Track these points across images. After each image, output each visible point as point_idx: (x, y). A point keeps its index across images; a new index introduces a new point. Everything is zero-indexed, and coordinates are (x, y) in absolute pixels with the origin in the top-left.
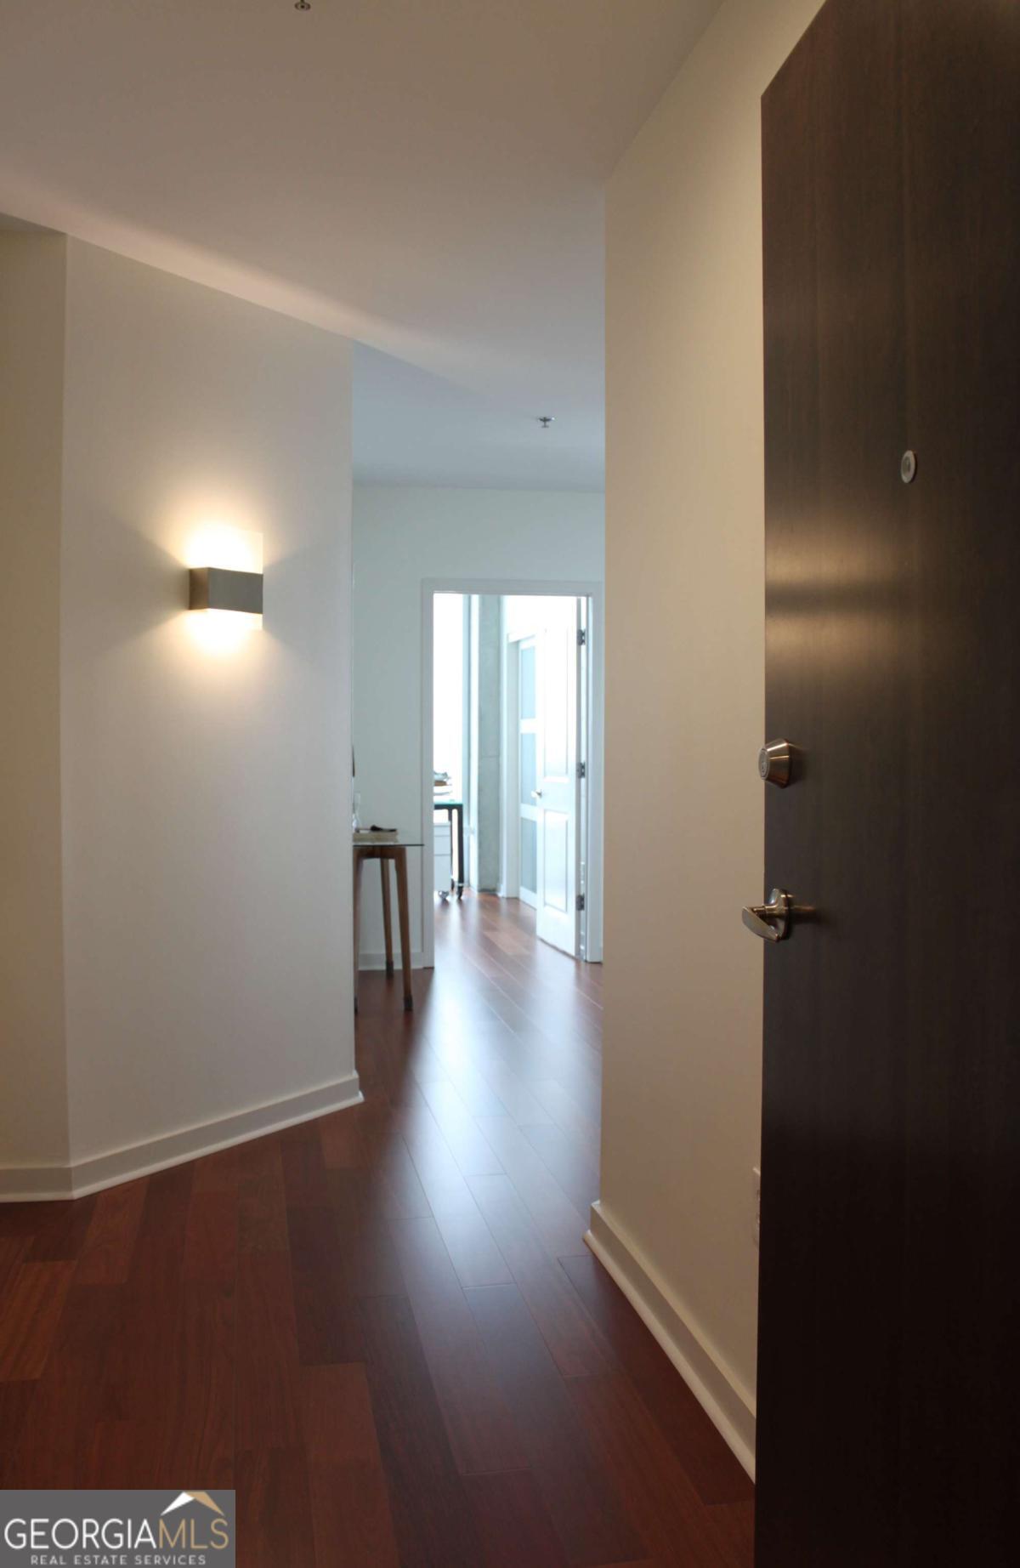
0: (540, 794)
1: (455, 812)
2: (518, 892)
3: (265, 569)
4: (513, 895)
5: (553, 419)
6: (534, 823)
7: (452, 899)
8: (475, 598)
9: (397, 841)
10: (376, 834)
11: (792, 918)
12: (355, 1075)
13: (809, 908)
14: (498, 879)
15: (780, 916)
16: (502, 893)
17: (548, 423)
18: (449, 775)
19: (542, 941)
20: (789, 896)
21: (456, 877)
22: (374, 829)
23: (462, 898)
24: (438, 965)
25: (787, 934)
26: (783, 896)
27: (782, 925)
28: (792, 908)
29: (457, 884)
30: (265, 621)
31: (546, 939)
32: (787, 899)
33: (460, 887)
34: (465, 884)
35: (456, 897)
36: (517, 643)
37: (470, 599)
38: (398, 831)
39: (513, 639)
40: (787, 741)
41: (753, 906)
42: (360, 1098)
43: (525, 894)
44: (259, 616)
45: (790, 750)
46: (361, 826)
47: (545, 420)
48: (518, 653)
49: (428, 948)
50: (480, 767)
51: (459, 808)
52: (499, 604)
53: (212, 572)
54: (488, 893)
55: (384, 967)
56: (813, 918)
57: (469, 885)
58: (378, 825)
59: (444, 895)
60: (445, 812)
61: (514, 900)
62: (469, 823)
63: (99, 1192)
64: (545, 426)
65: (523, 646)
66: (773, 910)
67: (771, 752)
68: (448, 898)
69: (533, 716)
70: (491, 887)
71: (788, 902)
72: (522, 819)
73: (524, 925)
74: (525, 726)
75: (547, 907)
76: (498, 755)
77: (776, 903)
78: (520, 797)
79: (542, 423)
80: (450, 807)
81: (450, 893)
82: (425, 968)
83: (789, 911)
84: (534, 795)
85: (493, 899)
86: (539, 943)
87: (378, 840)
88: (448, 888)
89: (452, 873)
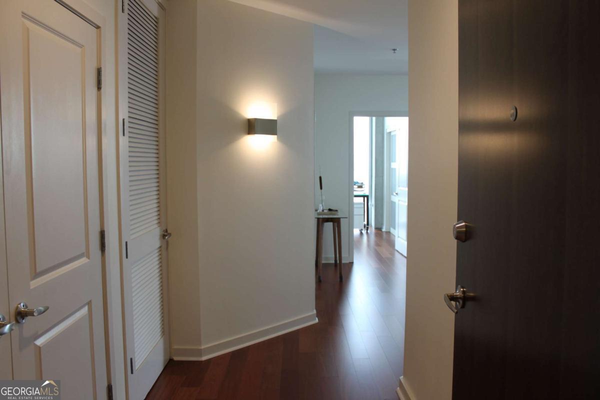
0: (397, 194)
1: (366, 198)
2: (390, 229)
3: (278, 117)
4: (388, 231)
5: (398, 49)
6: (395, 203)
7: (364, 232)
8: (374, 118)
9: (338, 215)
10: (330, 212)
11: (464, 300)
12: (315, 312)
13: (472, 294)
14: (382, 224)
15: (460, 298)
16: (384, 230)
17: (396, 51)
18: (364, 183)
19: (397, 251)
20: (465, 289)
21: (366, 223)
22: (330, 210)
23: (369, 231)
24: (355, 261)
25: (463, 306)
26: (462, 289)
27: (461, 302)
28: (466, 295)
29: (366, 226)
30: (277, 137)
31: (399, 251)
32: (463, 291)
33: (367, 227)
34: (369, 227)
35: (366, 231)
36: (390, 133)
37: (372, 119)
38: (339, 211)
39: (388, 131)
40: (465, 222)
41: (448, 293)
42: (317, 320)
43: (392, 230)
44: (276, 136)
45: (466, 226)
46: (325, 208)
47: (394, 50)
48: (390, 137)
49: (351, 254)
50: (375, 181)
51: (367, 196)
52: (383, 120)
53: (256, 119)
54: (378, 229)
55: (334, 262)
56: (473, 299)
57: (371, 226)
58: (331, 208)
59: (361, 230)
60: (362, 198)
61: (388, 233)
62: (371, 202)
63: (212, 358)
64: (394, 52)
65: (392, 134)
66: (457, 295)
67: (458, 227)
68: (363, 232)
69: (395, 161)
70: (380, 227)
71: (464, 292)
72: (392, 201)
73: (391, 243)
74: (393, 165)
75: (399, 239)
76: (383, 176)
77: (458, 293)
78: (391, 193)
79: (393, 51)
80: (364, 196)
81: (364, 229)
82: (350, 263)
83: (464, 297)
84: (395, 194)
85: (380, 232)
86: (396, 252)
87: (330, 214)
88: (363, 228)
89: (364, 221)
